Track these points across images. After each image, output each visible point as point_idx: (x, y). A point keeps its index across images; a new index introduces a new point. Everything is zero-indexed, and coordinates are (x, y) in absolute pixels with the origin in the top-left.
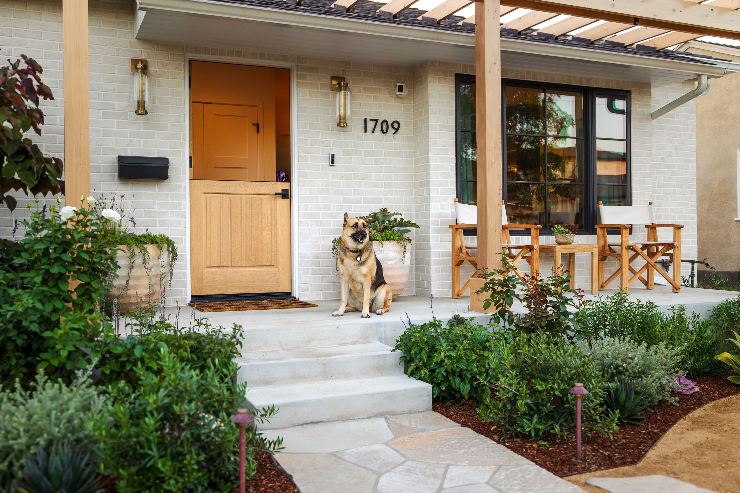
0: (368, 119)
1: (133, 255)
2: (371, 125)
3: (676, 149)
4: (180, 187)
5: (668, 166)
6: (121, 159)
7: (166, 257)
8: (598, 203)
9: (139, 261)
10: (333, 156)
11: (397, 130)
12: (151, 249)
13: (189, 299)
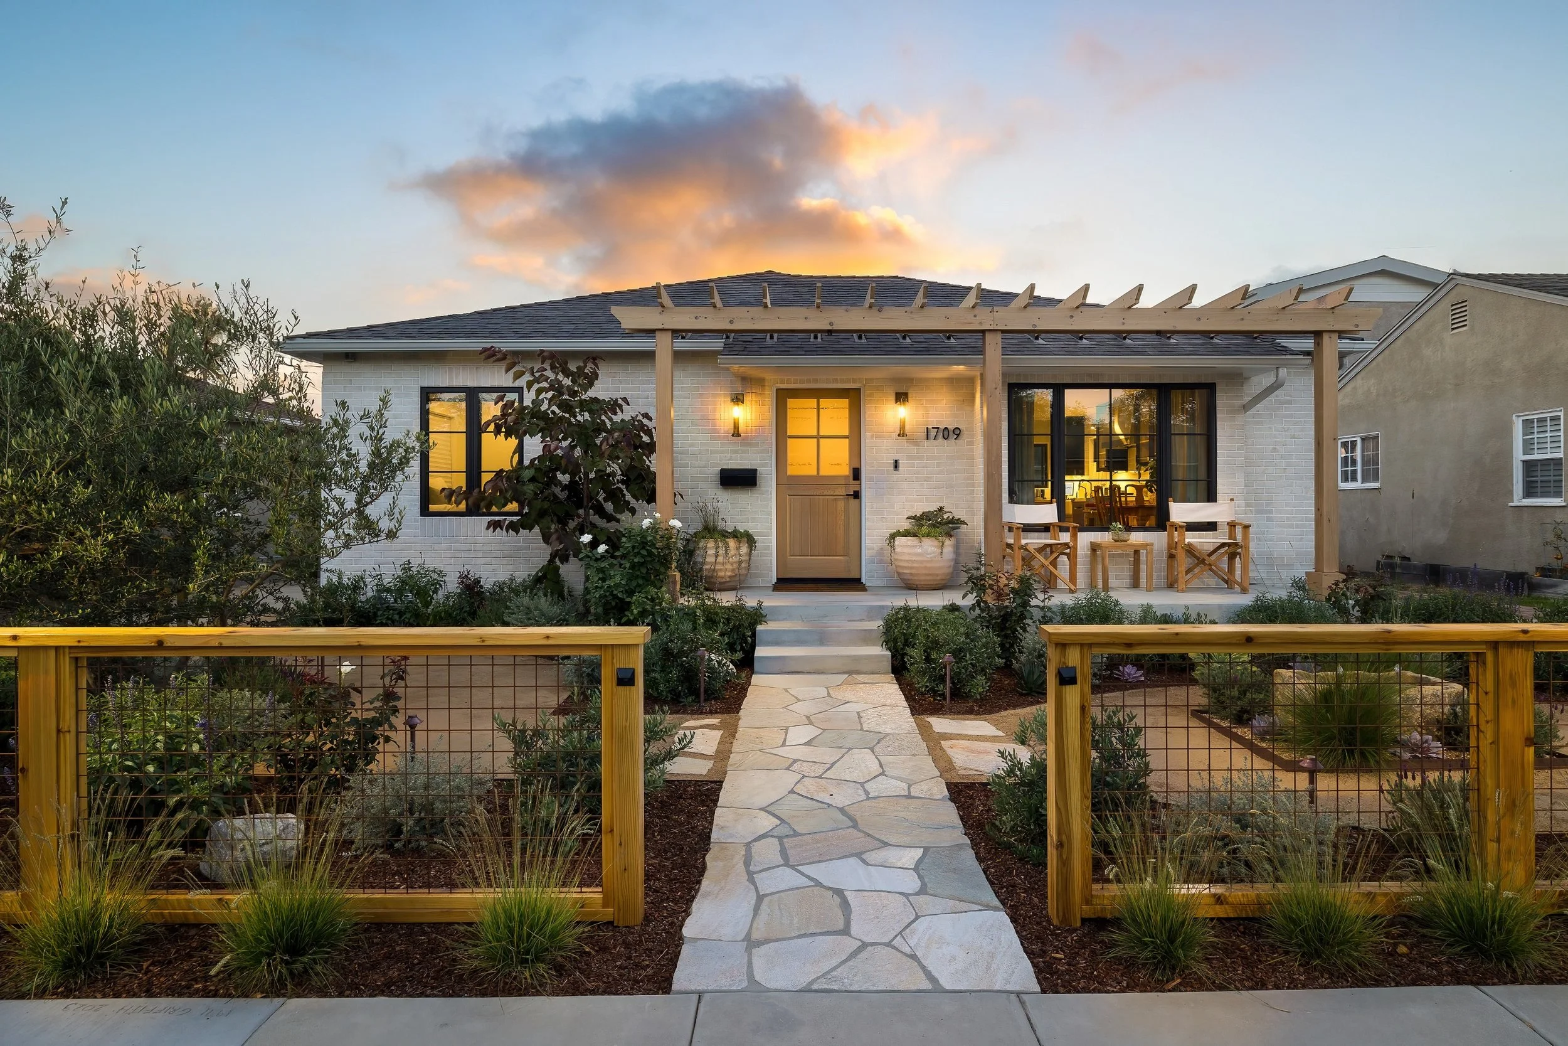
0: (930, 427)
1: (717, 548)
2: (933, 433)
3: (1293, 437)
4: (767, 491)
5: (1282, 457)
6: (723, 471)
7: (744, 549)
8: (1168, 501)
9: (722, 552)
10: (896, 461)
11: (958, 435)
12: (732, 543)
13: (774, 580)
